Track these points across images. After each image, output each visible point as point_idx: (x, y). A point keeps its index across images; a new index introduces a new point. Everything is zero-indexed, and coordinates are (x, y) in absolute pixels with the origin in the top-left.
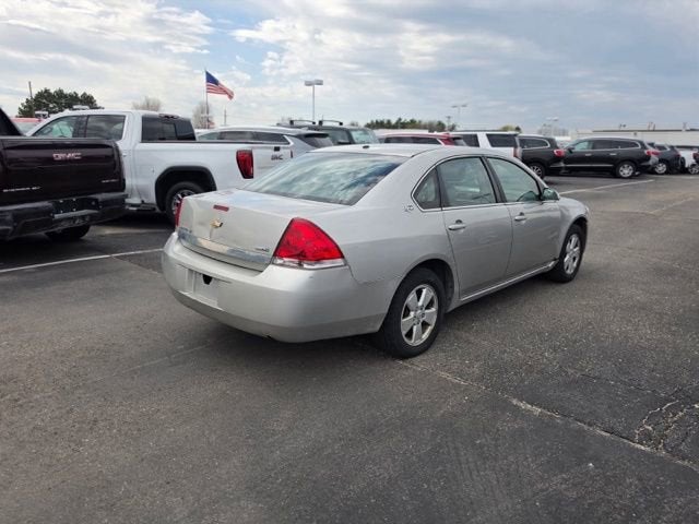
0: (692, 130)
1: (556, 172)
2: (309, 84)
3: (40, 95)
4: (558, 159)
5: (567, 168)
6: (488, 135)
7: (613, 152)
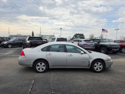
2: (116, 30)
3: (76, 34)
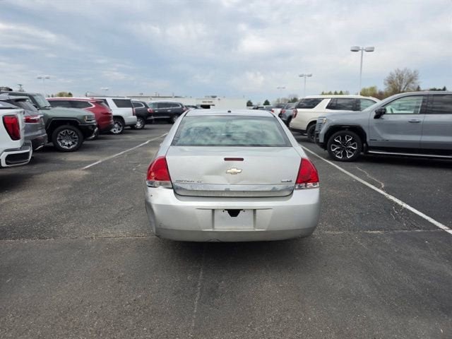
0: (176, 97)
1: (150, 122)
4: (150, 114)
5: (155, 119)
6: (114, 100)
7: (169, 110)
